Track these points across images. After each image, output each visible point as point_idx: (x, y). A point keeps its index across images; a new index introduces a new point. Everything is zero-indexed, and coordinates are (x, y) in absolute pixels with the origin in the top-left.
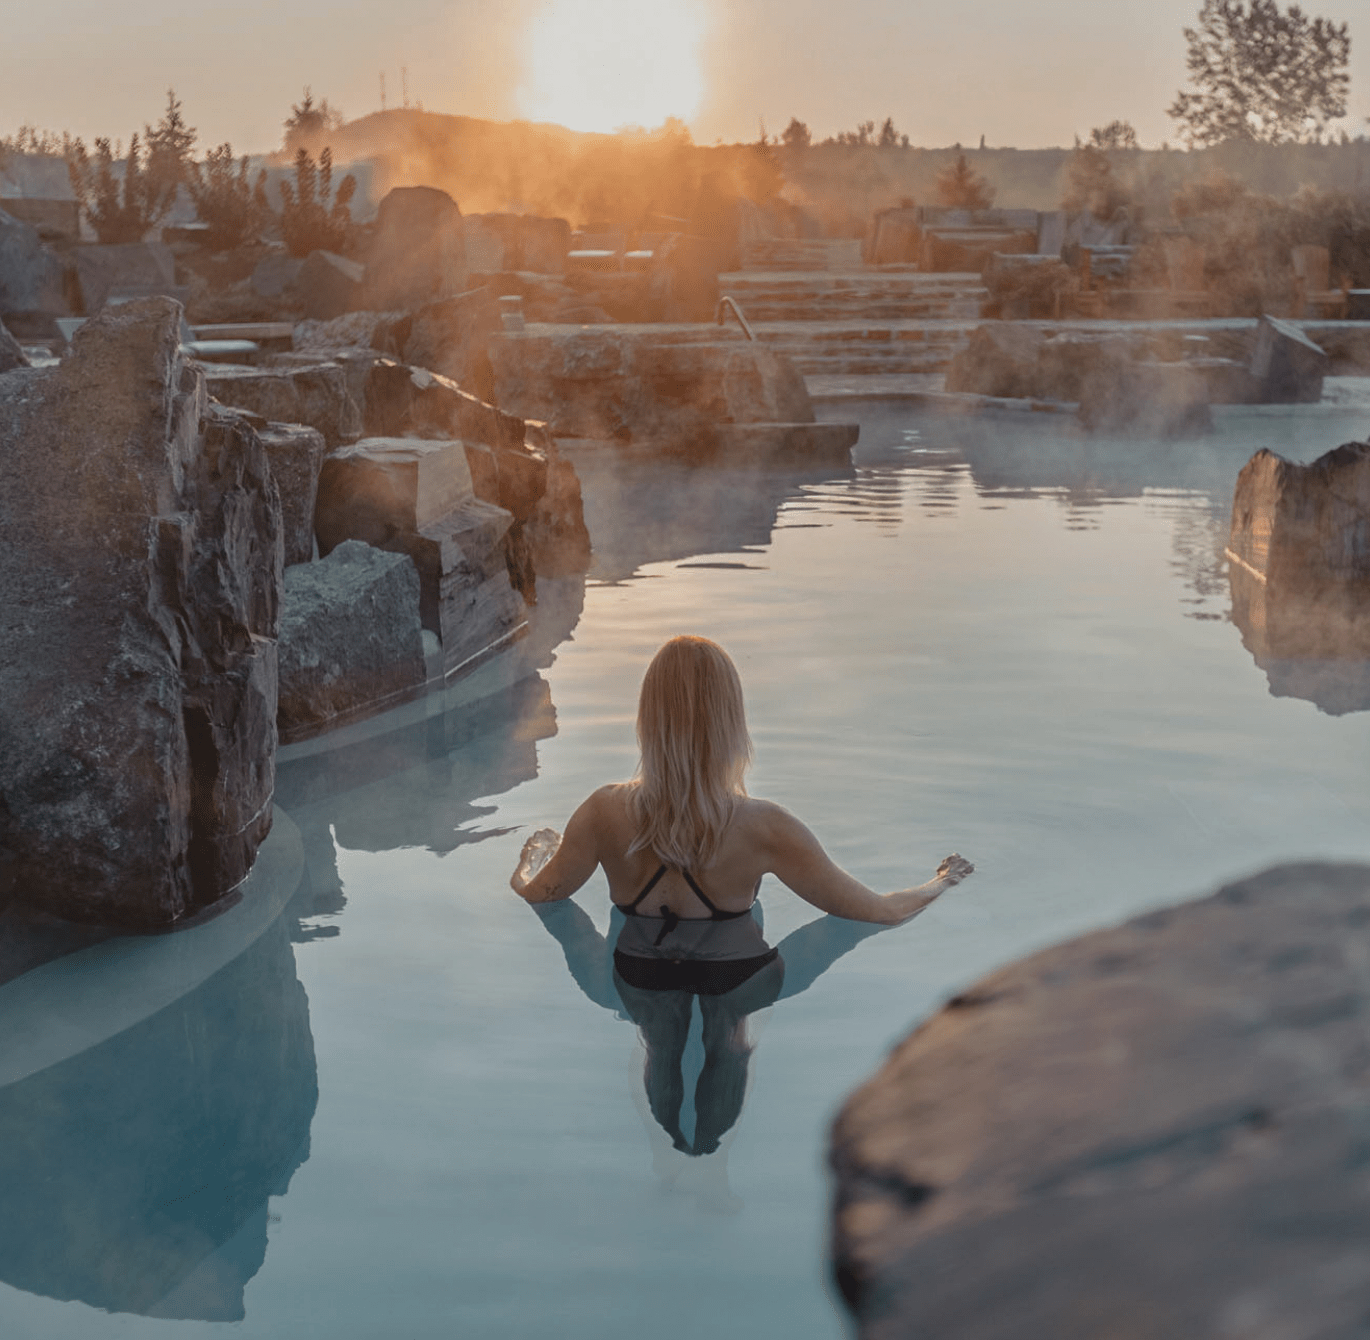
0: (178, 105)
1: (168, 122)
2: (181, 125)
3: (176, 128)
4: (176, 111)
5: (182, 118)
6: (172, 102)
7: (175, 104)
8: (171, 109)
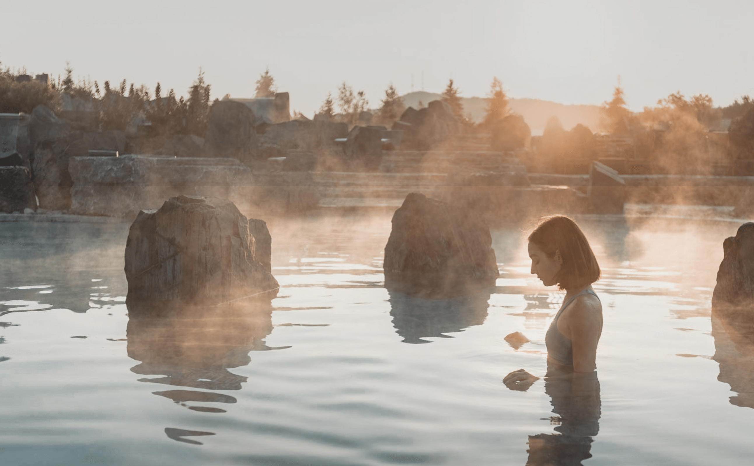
0: (203, 73)
1: (198, 81)
2: (203, 83)
3: (202, 84)
4: (202, 76)
5: (205, 80)
6: (200, 71)
7: (202, 73)
8: (200, 75)
